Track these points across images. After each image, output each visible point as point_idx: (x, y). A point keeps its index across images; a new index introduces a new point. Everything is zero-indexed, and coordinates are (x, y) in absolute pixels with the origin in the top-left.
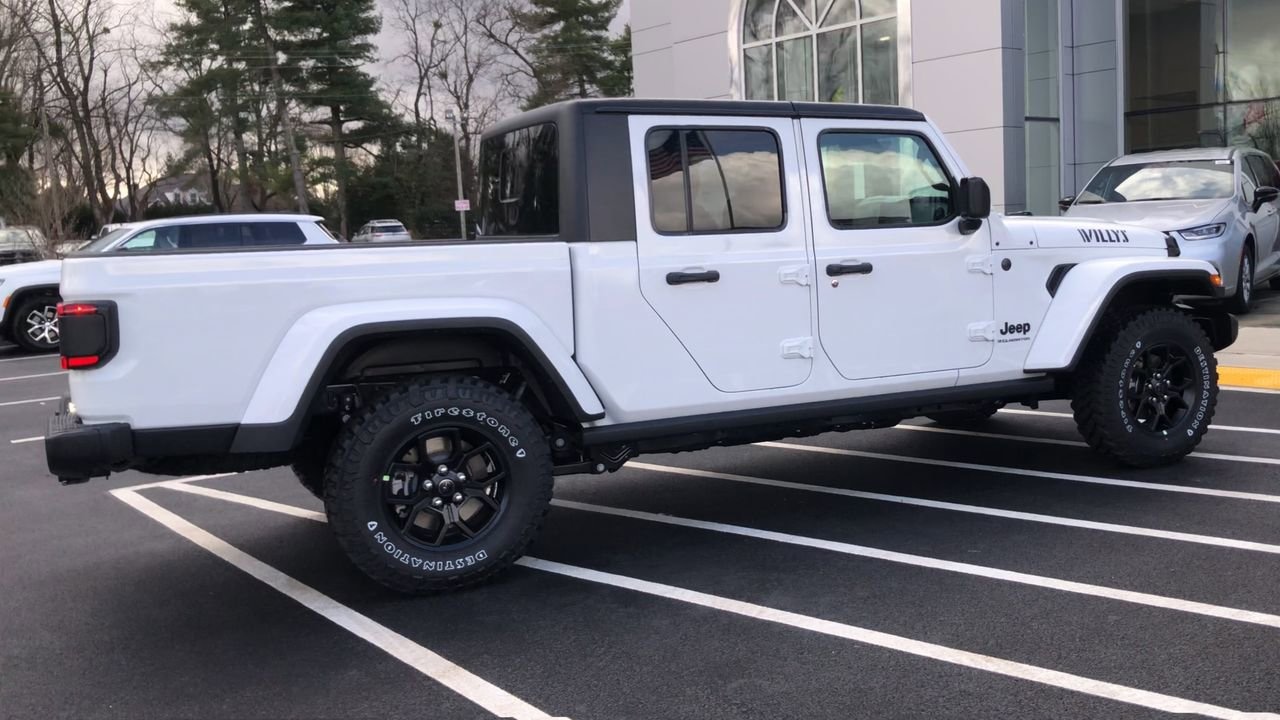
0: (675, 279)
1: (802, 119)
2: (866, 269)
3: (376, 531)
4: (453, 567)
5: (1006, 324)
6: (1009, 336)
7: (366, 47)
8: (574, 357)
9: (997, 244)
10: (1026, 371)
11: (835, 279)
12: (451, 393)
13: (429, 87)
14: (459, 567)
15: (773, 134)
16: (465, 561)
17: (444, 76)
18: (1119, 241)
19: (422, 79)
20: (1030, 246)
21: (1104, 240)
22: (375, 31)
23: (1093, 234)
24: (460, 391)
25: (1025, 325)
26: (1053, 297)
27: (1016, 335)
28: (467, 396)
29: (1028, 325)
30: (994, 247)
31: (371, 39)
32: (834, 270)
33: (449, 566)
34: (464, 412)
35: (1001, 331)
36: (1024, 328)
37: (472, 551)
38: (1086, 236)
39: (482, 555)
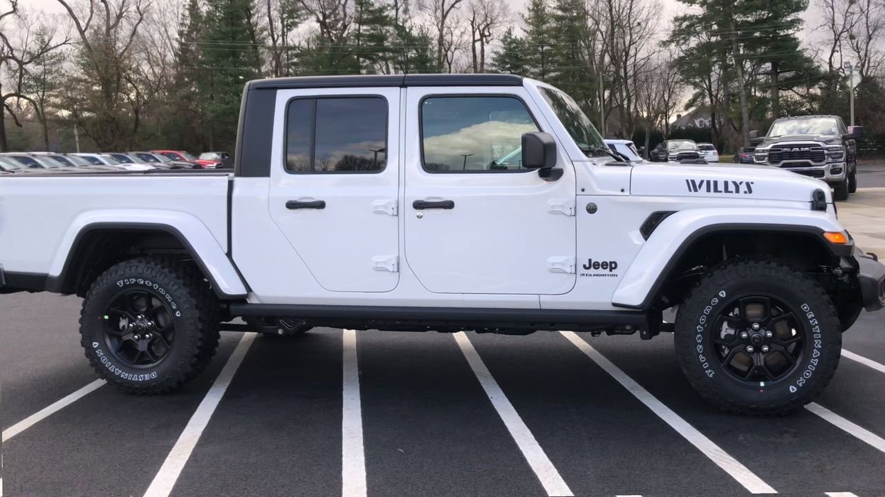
0: (292, 205)
1: (408, 88)
2: (449, 205)
3: (97, 348)
4: (137, 379)
5: (590, 260)
6: (592, 271)
7: (799, 21)
8: (229, 254)
9: (583, 190)
10: (614, 305)
11: (419, 212)
12: (140, 270)
13: (840, 46)
14: (140, 380)
15: (382, 100)
16: (144, 377)
17: (852, 37)
18: (737, 191)
19: (836, 41)
20: (621, 193)
21: (716, 190)
22: (804, 8)
23: (705, 184)
24: (146, 269)
25: (611, 263)
26: (646, 240)
27: (601, 271)
28: (149, 273)
29: (615, 263)
30: (579, 192)
31: (801, 15)
32: (419, 205)
33: (135, 378)
34: (146, 283)
35: (585, 266)
36: (612, 266)
37: (148, 371)
38: (693, 186)
39: (154, 375)
